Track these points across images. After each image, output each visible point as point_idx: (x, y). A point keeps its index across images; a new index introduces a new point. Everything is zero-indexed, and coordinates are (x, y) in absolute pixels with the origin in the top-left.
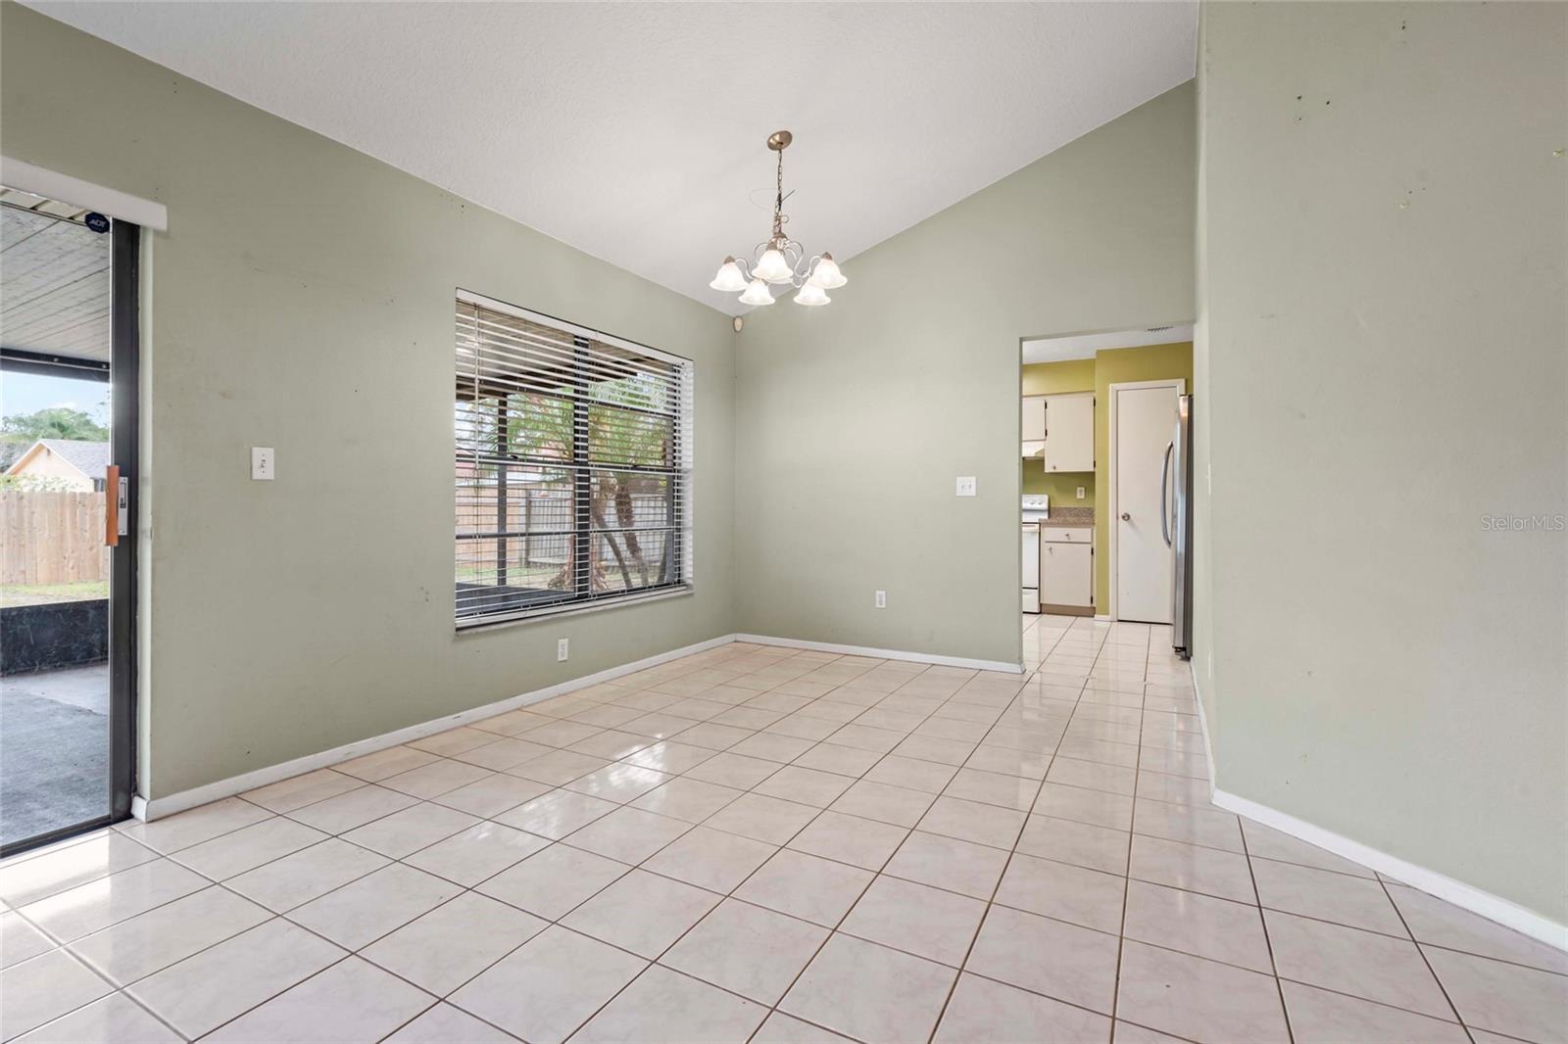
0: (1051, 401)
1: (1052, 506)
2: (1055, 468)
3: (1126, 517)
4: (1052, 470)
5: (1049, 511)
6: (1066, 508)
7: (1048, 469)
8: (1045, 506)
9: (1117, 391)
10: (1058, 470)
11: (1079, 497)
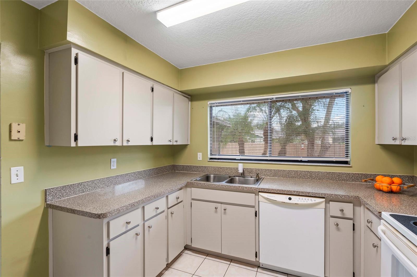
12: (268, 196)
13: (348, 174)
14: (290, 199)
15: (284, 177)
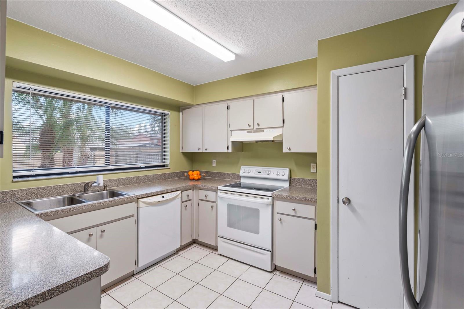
0: (287, 95)
1: (293, 177)
2: (290, 149)
3: (347, 201)
4: (288, 151)
5: (290, 180)
6: (303, 179)
7: (285, 150)
8: (286, 177)
9: (338, 77)
10: (293, 151)
11: (312, 171)
12: (148, 200)
13: (169, 173)
14: (163, 197)
15: (128, 185)
